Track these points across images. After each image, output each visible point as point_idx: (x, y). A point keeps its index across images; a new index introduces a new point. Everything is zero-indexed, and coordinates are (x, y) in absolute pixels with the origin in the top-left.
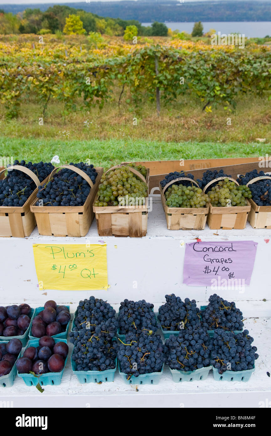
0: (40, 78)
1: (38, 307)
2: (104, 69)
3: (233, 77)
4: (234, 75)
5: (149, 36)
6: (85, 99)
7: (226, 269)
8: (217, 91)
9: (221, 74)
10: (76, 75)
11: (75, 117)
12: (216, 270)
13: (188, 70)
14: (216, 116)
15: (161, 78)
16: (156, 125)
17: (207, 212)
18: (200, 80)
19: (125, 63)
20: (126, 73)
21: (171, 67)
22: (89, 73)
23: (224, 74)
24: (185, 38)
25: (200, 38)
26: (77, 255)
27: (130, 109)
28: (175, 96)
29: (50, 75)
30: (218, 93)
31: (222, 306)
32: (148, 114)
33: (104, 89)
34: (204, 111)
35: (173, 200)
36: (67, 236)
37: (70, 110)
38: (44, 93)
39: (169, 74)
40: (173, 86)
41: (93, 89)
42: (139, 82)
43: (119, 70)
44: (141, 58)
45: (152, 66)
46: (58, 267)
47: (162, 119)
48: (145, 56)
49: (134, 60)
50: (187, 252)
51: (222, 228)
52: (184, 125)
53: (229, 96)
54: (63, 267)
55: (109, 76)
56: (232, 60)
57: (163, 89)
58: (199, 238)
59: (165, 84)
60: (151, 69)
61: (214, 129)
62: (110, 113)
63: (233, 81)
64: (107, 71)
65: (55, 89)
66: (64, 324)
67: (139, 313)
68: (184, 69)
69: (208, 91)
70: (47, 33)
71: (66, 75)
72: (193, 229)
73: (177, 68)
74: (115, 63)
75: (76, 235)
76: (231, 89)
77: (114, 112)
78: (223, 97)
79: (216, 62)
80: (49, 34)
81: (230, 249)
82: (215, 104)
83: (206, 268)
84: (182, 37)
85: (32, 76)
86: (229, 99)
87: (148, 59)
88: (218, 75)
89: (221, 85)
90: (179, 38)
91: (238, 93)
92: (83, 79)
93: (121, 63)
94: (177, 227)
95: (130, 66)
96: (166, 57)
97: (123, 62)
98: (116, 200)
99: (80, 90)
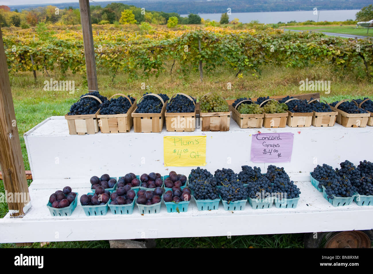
0: (111, 55)
1: (165, 175)
2: (160, 48)
3: (258, 51)
4: (258, 50)
5: (186, 24)
6: (145, 70)
7: (276, 151)
8: (247, 62)
9: (248, 50)
10: (139, 52)
11: (137, 84)
12: (270, 152)
13: (224, 47)
14: (246, 80)
15: (203, 54)
16: (201, 88)
17: (263, 117)
18: (232, 55)
19: (175, 43)
20: (177, 50)
21: (211, 46)
22: (148, 51)
23: (251, 50)
24: (216, 25)
25: (227, 25)
26: (189, 143)
27: (180, 77)
28: (214, 67)
29: (118, 53)
30: (247, 63)
31: (276, 170)
32: (193, 81)
33: (160, 62)
34: (237, 77)
35: (244, 110)
36: (184, 131)
37: (133, 78)
38: (114, 66)
39: (210, 51)
40: (213, 59)
41: (151, 62)
42: (187, 57)
43: (171, 49)
44: (188, 40)
45: (196, 45)
46: (177, 151)
47: (205, 84)
48: (191, 38)
49: (182, 41)
50: (253, 140)
51: (272, 127)
52: (222, 88)
53: (255, 65)
54: (180, 151)
55: (163, 53)
56: (257, 40)
57: (205, 61)
58: (260, 131)
59: (207, 58)
60: (196, 47)
61: (246, 90)
62: (164, 80)
63: (258, 55)
64: (162, 49)
65: (122, 63)
66: (184, 182)
67: (228, 174)
68: (220, 47)
69: (239, 63)
70: (106, 23)
71: (130, 53)
72: (255, 128)
73: (215, 46)
74: (168, 44)
75: (189, 130)
76: (257, 60)
77: (167, 79)
78: (251, 66)
79: (244, 41)
80: (108, 24)
81: (278, 138)
82: (245, 72)
83: (264, 150)
84: (213, 24)
85: (104, 54)
86: (256, 68)
87: (193, 40)
88: (246, 51)
89: (249, 58)
90: (211, 25)
91: (262, 63)
92: (144, 55)
93: (173, 44)
94: (246, 126)
95: (180, 45)
96: (207, 38)
97: (174, 43)
98: (213, 109)
99: (141, 64)
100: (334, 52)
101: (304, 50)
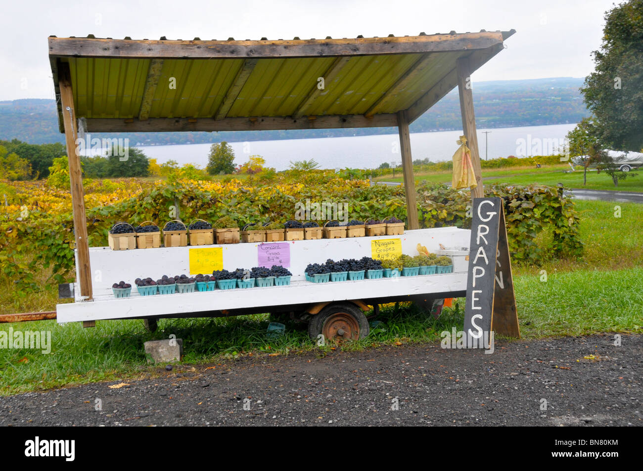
2: (91, 222)
7: (278, 258)
10: (42, 233)
12: (273, 258)
17: (265, 232)
19: (125, 211)
21: (201, 212)
22: (64, 229)
25: (228, 176)
26: (209, 254)
36: (204, 245)
37: (27, 290)
41: (72, 253)
44: (153, 203)
48: (159, 199)
49: (141, 205)
50: (259, 250)
51: (273, 241)
58: (263, 243)
72: (260, 241)
73: (211, 213)
74: (110, 213)
75: (209, 244)
79: (267, 202)
81: (278, 248)
83: (268, 258)
87: (163, 204)
92: (54, 238)
93: (119, 212)
94: (253, 241)
95: (136, 214)
96: (192, 199)
97: (123, 210)
98: (226, 227)
99: (47, 257)
100: (434, 213)
101: (382, 212)
